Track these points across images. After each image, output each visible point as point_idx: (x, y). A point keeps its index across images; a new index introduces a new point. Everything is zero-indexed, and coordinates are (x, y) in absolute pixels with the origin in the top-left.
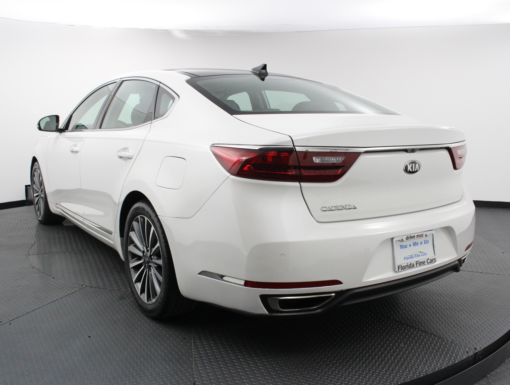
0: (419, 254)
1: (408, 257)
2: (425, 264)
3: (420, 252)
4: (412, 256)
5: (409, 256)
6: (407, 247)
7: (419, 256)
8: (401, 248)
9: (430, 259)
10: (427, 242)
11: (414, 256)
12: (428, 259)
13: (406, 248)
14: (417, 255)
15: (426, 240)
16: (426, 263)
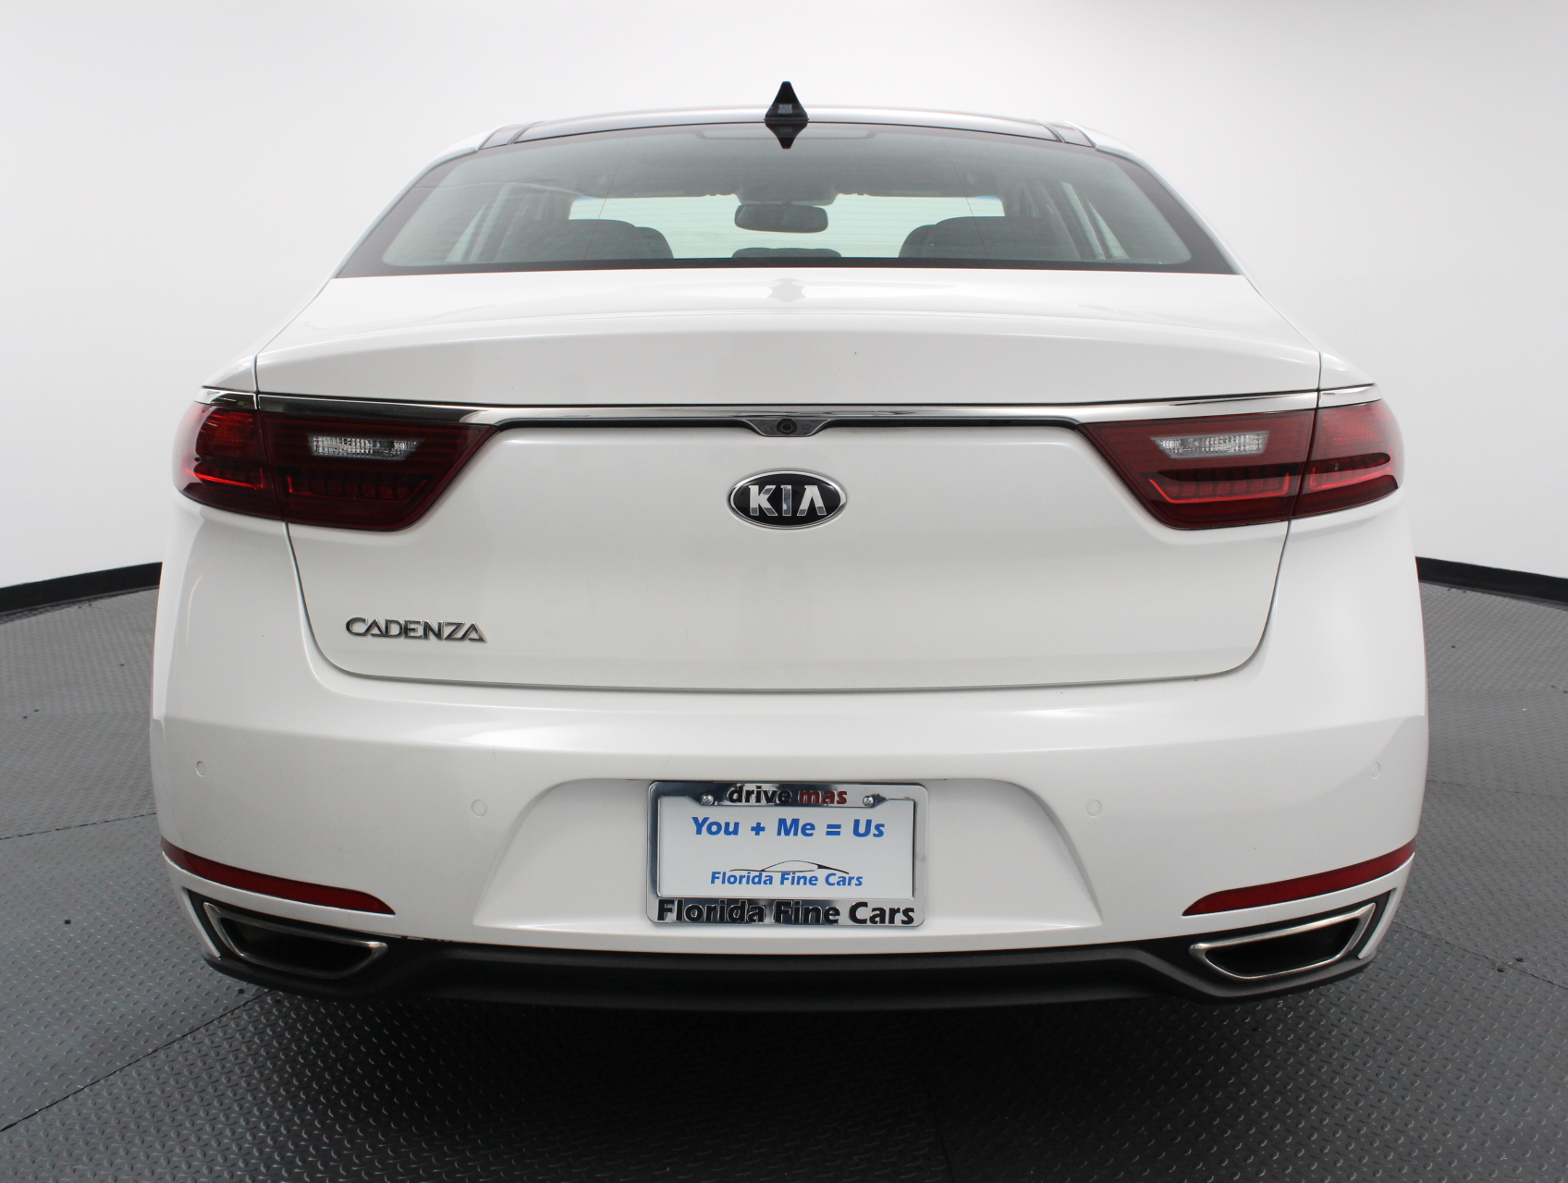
0: (808, 875)
1: (738, 874)
2: (836, 921)
3: (820, 867)
4: (764, 874)
5: (745, 873)
6: (735, 832)
7: (813, 881)
8: (699, 832)
9: (871, 906)
10: (873, 830)
11: (777, 877)
12: (865, 904)
13: (727, 832)
14: (801, 874)
15: (869, 822)
16: (844, 917)
